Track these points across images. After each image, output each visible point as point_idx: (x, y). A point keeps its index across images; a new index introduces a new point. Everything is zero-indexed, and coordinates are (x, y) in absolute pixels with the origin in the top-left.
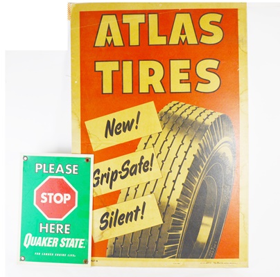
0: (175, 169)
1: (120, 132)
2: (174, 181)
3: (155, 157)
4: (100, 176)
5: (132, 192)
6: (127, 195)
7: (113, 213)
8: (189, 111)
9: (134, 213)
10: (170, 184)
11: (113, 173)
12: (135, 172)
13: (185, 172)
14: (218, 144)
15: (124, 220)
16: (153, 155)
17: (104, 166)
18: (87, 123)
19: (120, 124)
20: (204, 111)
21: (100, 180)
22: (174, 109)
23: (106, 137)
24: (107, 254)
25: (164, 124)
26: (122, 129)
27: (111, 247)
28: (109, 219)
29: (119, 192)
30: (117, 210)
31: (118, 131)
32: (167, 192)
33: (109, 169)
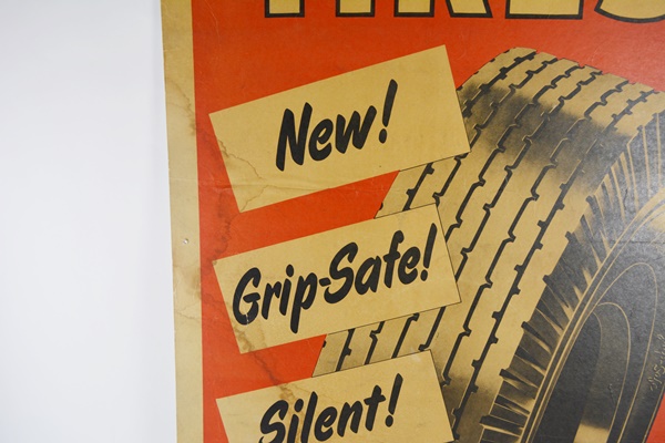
0: (504, 277)
1: (327, 151)
2: (498, 316)
3: (440, 236)
4: (261, 290)
5: (361, 342)
6: (347, 351)
7: (299, 404)
9: (366, 408)
10: (482, 325)
11: (302, 284)
12: (373, 284)
13: (533, 288)
15: (335, 426)
16: (433, 230)
17: (272, 261)
18: (216, 118)
19: (326, 124)
20: (619, 89)
21: (260, 303)
22: (516, 76)
23: (280, 164)
25: (479, 128)
26: (332, 140)
28: (287, 422)
29: (321, 342)
30: (314, 398)
31: (320, 147)
32: (472, 348)
33: (290, 270)
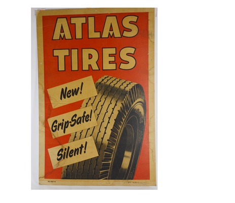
0: (106, 120)
1: (70, 96)
2: (106, 128)
3: (93, 112)
4: (57, 125)
5: (78, 135)
6: (75, 137)
7: (66, 149)
8: (115, 82)
9: (80, 149)
10: (103, 130)
11: (66, 123)
12: (80, 122)
13: (112, 122)
14: (134, 103)
15: (73, 154)
16: (92, 111)
17: (59, 118)
18: (49, 90)
19: (70, 91)
20: (125, 82)
21: (57, 127)
22: (105, 81)
23: (61, 99)
24: (62, 177)
25: (99, 91)
26: (71, 94)
27: (65, 172)
28: (63, 153)
29: (70, 135)
30: (69, 147)
31: (69, 95)
32: (101, 135)
33: (63, 120)
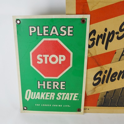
4: (96, 37)
11: (110, 34)
15: (117, 77)
17: (100, 27)
21: (95, 41)
24: (98, 104)
27: (102, 99)
29: (114, 52)
30: (111, 69)
33: (106, 30)
